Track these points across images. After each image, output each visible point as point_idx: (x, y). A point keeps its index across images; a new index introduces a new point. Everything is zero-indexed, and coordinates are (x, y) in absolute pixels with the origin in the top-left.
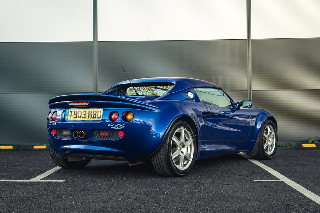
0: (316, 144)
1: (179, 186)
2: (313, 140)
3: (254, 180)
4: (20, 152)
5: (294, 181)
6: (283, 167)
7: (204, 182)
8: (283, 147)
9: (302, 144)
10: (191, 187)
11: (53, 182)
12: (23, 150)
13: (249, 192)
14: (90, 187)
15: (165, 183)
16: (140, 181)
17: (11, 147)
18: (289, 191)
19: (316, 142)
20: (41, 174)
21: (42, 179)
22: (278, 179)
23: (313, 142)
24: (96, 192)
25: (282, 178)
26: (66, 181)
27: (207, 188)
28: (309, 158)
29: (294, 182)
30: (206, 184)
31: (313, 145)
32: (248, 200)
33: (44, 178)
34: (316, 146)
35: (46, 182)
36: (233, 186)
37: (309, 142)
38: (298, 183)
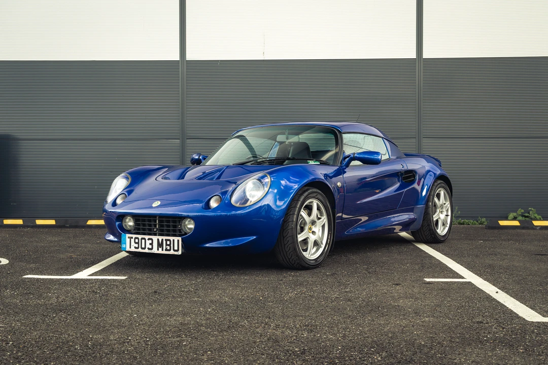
0: (520, 221)
1: (307, 288)
2: (515, 214)
3: (425, 279)
4: (66, 229)
5: (488, 281)
6: (469, 257)
7: (346, 281)
8: (469, 224)
9: (499, 222)
10: (325, 291)
11: (108, 279)
12: (71, 227)
13: (417, 299)
14: (165, 289)
15: (284, 283)
16: (246, 279)
17: (52, 222)
18: (480, 298)
19: (520, 218)
20: (91, 266)
21: (93, 274)
22: (463, 278)
23: (515, 219)
24: (173, 297)
25: (469, 276)
26: (129, 278)
27: (350, 292)
28: (510, 242)
29: (487, 283)
30: (349, 284)
31: (516, 223)
32: (416, 313)
33: (95, 273)
34: (520, 223)
35: (97, 279)
36: (392, 288)
37: (509, 218)
38: (494, 285)
